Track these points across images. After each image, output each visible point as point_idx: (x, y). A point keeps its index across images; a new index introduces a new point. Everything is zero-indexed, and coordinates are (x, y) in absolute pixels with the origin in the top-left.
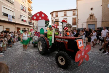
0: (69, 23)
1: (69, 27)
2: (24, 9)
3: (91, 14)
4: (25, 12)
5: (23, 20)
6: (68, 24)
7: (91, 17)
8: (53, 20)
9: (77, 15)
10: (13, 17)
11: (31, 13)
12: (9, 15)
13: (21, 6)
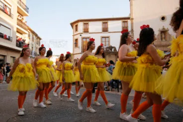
0: (113, 46)
1: (113, 52)
2: (8, 10)
3: (161, 28)
4: (10, 15)
6: (111, 48)
7: (163, 35)
8: (76, 40)
11: (24, 21)
13: (2, 5)
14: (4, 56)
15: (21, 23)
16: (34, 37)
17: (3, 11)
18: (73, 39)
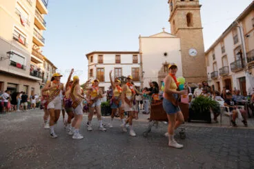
2: (23, 39)
4: (24, 45)
5: (14, 64)
7: (166, 68)
9: (141, 64)
11: (39, 51)
13: (16, 34)
14: (17, 85)
15: (36, 53)
16: (50, 66)
17: (17, 40)
18: (89, 69)
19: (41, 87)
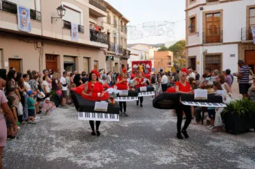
5: (68, 26)
8: (193, 19)
10: (33, 15)
12: (22, 8)
14: (75, 57)
16: (117, 19)
18: (187, 17)
19: (107, 57)
